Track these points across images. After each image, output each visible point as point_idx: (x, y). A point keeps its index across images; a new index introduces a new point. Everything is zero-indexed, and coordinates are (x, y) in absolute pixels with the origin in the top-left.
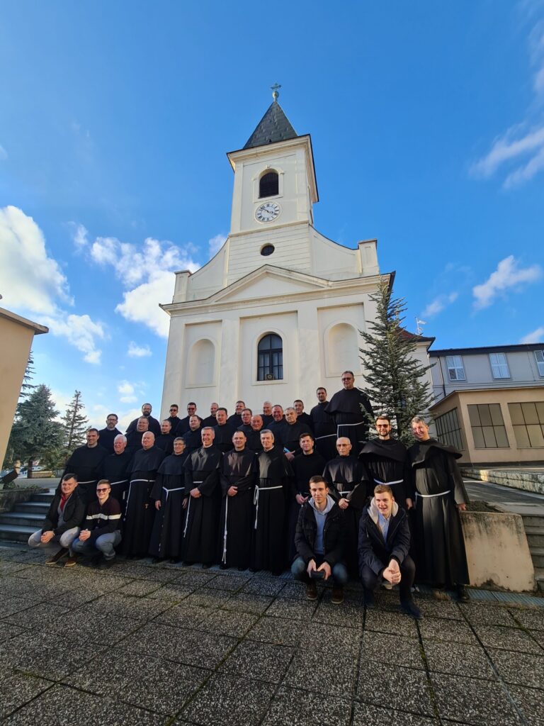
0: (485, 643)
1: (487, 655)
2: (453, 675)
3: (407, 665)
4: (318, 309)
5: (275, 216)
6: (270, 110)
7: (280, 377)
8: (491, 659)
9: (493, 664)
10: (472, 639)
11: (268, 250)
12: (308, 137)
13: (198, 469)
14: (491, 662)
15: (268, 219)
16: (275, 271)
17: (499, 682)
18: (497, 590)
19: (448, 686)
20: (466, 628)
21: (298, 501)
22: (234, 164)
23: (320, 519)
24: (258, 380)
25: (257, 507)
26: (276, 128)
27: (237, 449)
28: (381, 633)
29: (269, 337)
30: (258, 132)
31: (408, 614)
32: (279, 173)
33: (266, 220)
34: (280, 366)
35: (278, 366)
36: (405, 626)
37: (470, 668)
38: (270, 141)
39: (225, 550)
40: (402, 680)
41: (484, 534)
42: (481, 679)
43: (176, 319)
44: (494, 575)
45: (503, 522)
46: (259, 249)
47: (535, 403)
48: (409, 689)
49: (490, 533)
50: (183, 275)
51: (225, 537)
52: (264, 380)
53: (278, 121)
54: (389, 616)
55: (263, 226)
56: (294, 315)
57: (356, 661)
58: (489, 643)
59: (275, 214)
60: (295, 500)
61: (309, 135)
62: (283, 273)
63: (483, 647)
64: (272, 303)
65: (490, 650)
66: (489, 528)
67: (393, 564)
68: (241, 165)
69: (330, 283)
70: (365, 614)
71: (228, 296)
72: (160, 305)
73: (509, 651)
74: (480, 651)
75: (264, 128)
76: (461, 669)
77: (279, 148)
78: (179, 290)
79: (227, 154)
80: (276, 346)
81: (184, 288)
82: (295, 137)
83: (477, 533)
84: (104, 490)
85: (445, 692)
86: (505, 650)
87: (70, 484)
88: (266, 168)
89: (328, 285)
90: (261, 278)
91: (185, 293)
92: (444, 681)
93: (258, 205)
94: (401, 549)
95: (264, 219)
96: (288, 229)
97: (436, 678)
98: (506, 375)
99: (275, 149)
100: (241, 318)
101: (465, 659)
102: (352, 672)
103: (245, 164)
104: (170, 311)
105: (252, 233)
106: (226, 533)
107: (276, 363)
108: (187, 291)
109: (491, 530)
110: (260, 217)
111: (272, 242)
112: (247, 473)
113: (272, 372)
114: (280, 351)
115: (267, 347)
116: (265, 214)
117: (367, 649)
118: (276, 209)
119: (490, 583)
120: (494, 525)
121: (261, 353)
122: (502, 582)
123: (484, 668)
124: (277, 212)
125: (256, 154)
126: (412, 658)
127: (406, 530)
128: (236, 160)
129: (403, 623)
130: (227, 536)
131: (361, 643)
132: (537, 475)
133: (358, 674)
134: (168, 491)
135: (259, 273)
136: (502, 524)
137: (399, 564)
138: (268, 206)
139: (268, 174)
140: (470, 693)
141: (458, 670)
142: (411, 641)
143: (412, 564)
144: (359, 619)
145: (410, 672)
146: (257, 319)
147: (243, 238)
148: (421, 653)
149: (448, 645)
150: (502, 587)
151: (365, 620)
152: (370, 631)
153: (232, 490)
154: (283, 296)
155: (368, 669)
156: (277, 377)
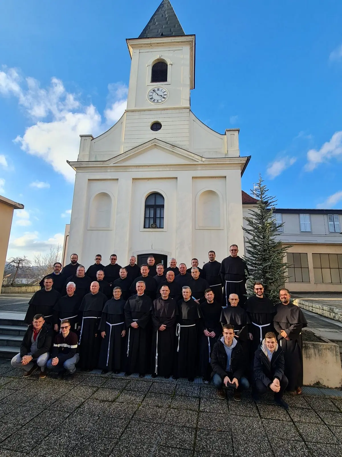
0: (327, 423)
1: (330, 429)
2: (318, 443)
3: (293, 439)
4: (193, 178)
5: (164, 99)
6: (161, 6)
7: (161, 227)
8: (333, 432)
9: (334, 435)
10: (319, 420)
11: (156, 126)
12: (193, 37)
13: (136, 311)
14: (333, 433)
15: (158, 101)
16: (162, 144)
17: (340, 445)
18: (322, 388)
19: (318, 449)
20: (314, 414)
21: (206, 335)
22: (131, 50)
23: (229, 351)
24: (144, 227)
25: (179, 337)
26: (167, 23)
27: (163, 298)
28: (271, 419)
29: (154, 196)
30: (152, 23)
31: (281, 406)
32: (168, 64)
33: (156, 101)
34: (162, 218)
35: (160, 218)
36: (281, 414)
37: (324, 438)
38: (162, 35)
39: (157, 366)
40: (294, 448)
41: (317, 355)
42: (332, 444)
43: (80, 174)
44: (321, 379)
45: (329, 349)
46: (150, 124)
47: (329, 254)
48: (300, 453)
49: (321, 355)
50: (87, 138)
51: (156, 358)
52: (149, 228)
53: (169, 17)
54: (271, 408)
55: (153, 106)
56: (175, 180)
57: (266, 438)
58: (329, 423)
59: (164, 98)
60: (204, 334)
61: (195, 35)
62: (168, 147)
63: (326, 425)
64: (158, 170)
65: (330, 427)
66: (320, 352)
67: (276, 381)
68: (137, 51)
69: (204, 159)
70: (257, 407)
71: (124, 160)
72: (67, 161)
73: (339, 426)
74: (326, 428)
75: (157, 21)
76: (320, 439)
77: (170, 43)
78: (83, 151)
79: (126, 39)
80: (159, 203)
81: (87, 149)
82: (183, 35)
83: (313, 355)
84: (66, 327)
85: (317, 453)
86: (338, 426)
87: (40, 322)
88: (158, 57)
89: (202, 161)
90: (150, 148)
91: (88, 153)
92: (315, 447)
93: (150, 88)
94: (281, 371)
95: (154, 100)
96: (174, 111)
97: (310, 445)
98: (308, 230)
99: (166, 43)
100: (133, 179)
101: (320, 433)
102: (267, 445)
103: (141, 51)
104: (75, 167)
105: (144, 111)
106: (157, 354)
107: (158, 216)
108: (90, 152)
109: (321, 354)
110: (151, 98)
111: (160, 120)
112: (173, 316)
113: (155, 222)
114: (162, 206)
115: (152, 203)
116: (155, 97)
117: (268, 430)
118: (165, 93)
119: (318, 383)
120: (324, 351)
121: (147, 206)
122: (325, 383)
123: (331, 438)
124: (165, 96)
125: (151, 44)
126: (294, 435)
127: (282, 359)
128: (133, 46)
129: (280, 412)
130: (158, 356)
131: (264, 426)
132: (333, 309)
133: (271, 447)
134: (111, 325)
135: (149, 145)
136: (328, 350)
137: (280, 381)
138: (158, 90)
139: (159, 63)
140: (329, 452)
141: (319, 440)
142: (289, 424)
143: (286, 379)
144: (256, 411)
145: (296, 443)
146: (146, 180)
147: (137, 113)
148: (297, 431)
149: (309, 426)
150: (325, 386)
151: (258, 411)
152: (265, 418)
153: (163, 327)
154: (167, 165)
155: (275, 443)
156: (158, 226)
